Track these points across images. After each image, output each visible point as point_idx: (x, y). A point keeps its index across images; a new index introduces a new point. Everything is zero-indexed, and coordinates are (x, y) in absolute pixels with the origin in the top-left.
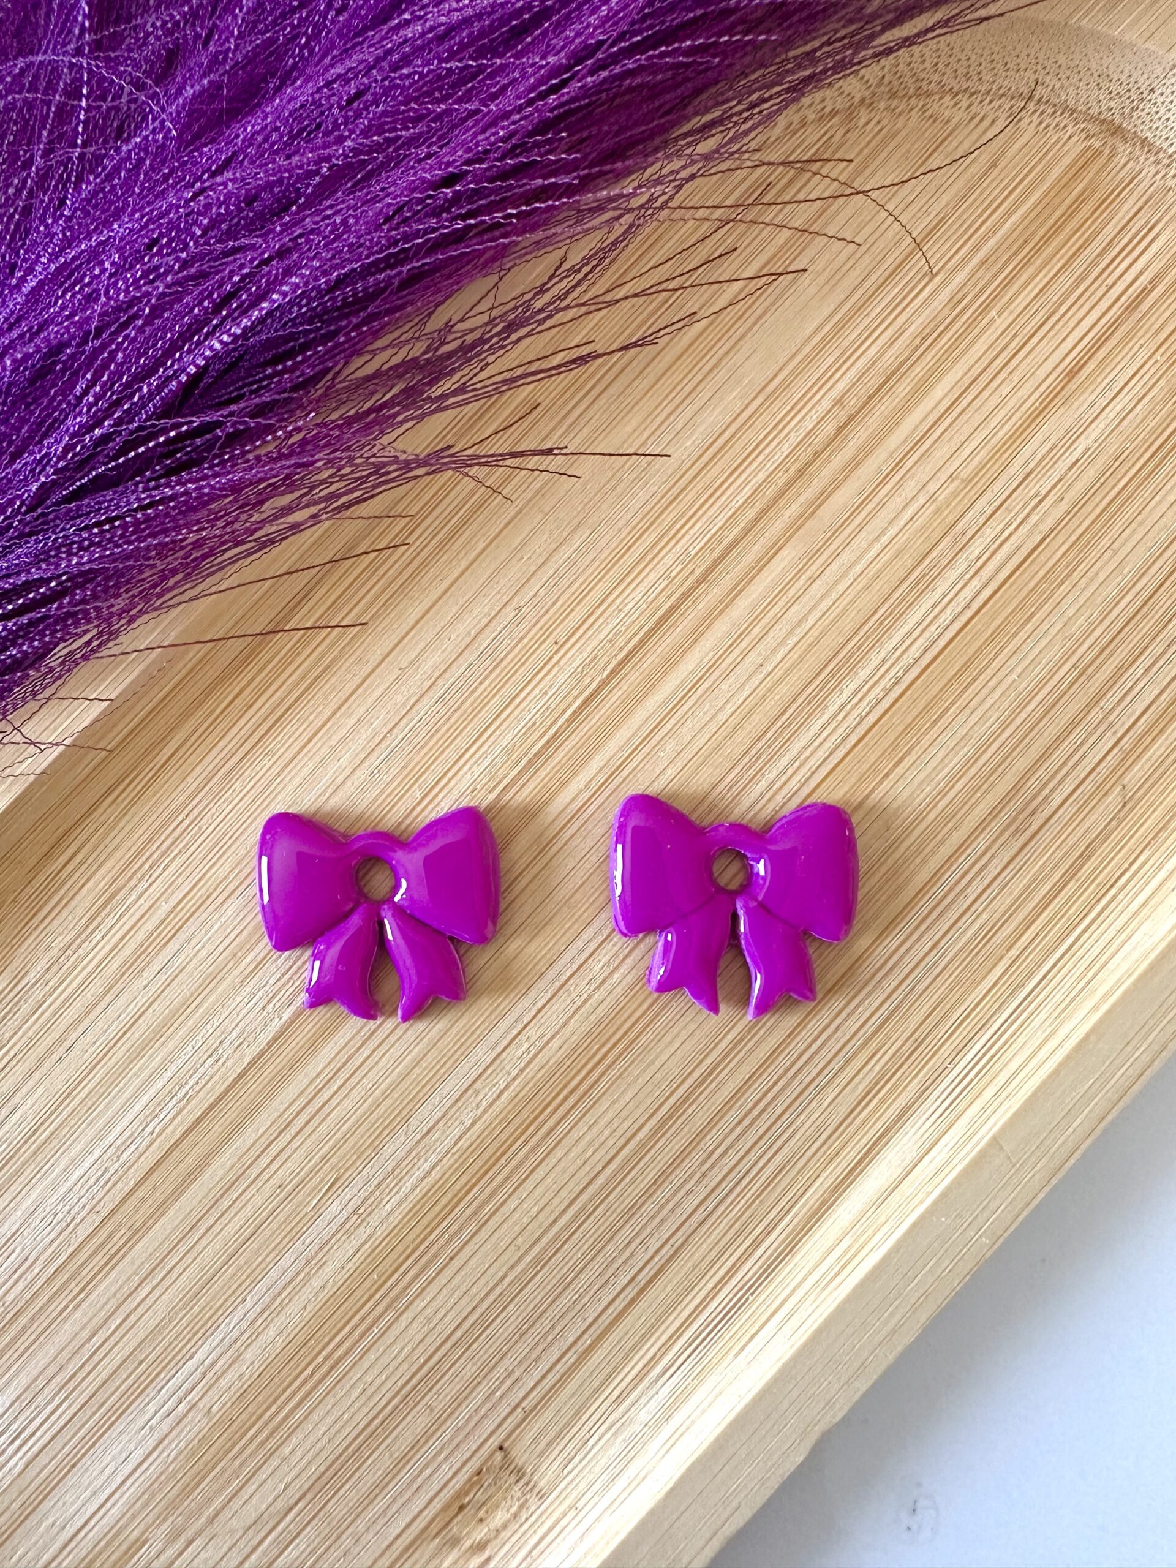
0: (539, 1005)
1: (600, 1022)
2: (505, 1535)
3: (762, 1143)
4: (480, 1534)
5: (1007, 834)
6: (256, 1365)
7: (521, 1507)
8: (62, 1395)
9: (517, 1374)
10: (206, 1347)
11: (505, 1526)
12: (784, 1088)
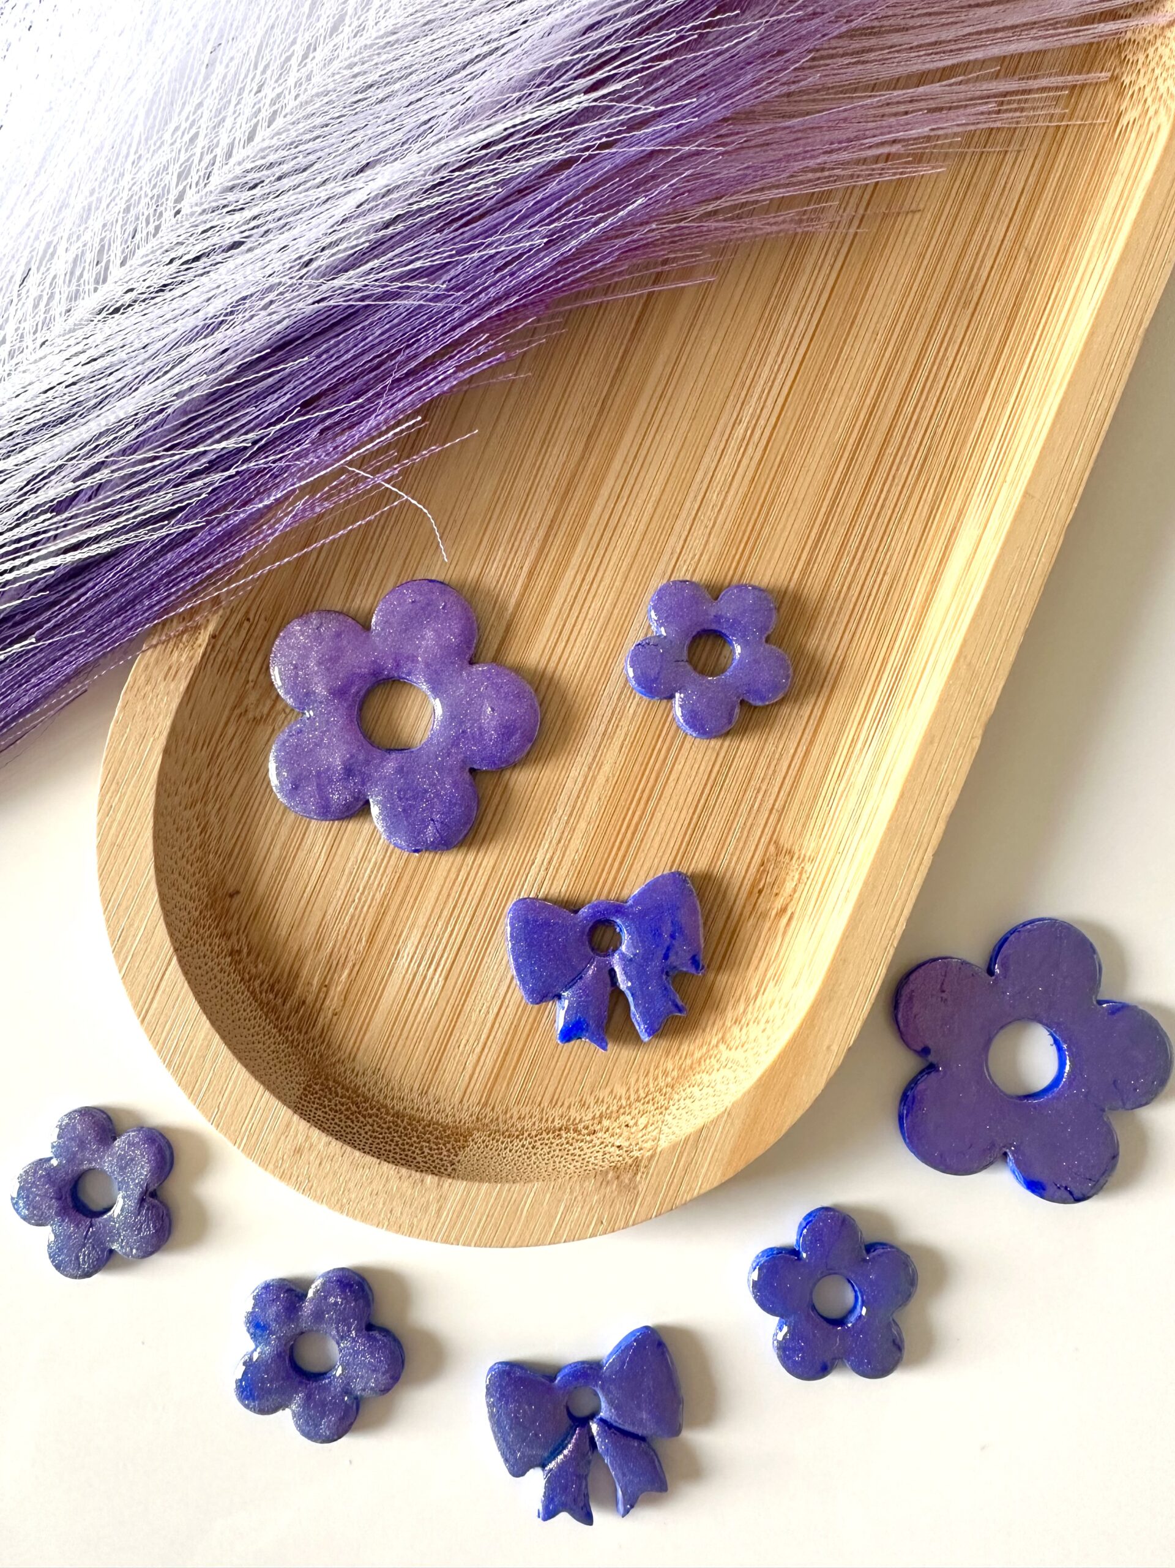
0: (683, 537)
1: (730, 532)
2: (797, 895)
3: (871, 574)
4: (779, 903)
5: (959, 309)
6: (580, 851)
7: (801, 874)
8: (452, 921)
9: (764, 788)
10: (541, 851)
11: (795, 891)
12: (872, 531)
